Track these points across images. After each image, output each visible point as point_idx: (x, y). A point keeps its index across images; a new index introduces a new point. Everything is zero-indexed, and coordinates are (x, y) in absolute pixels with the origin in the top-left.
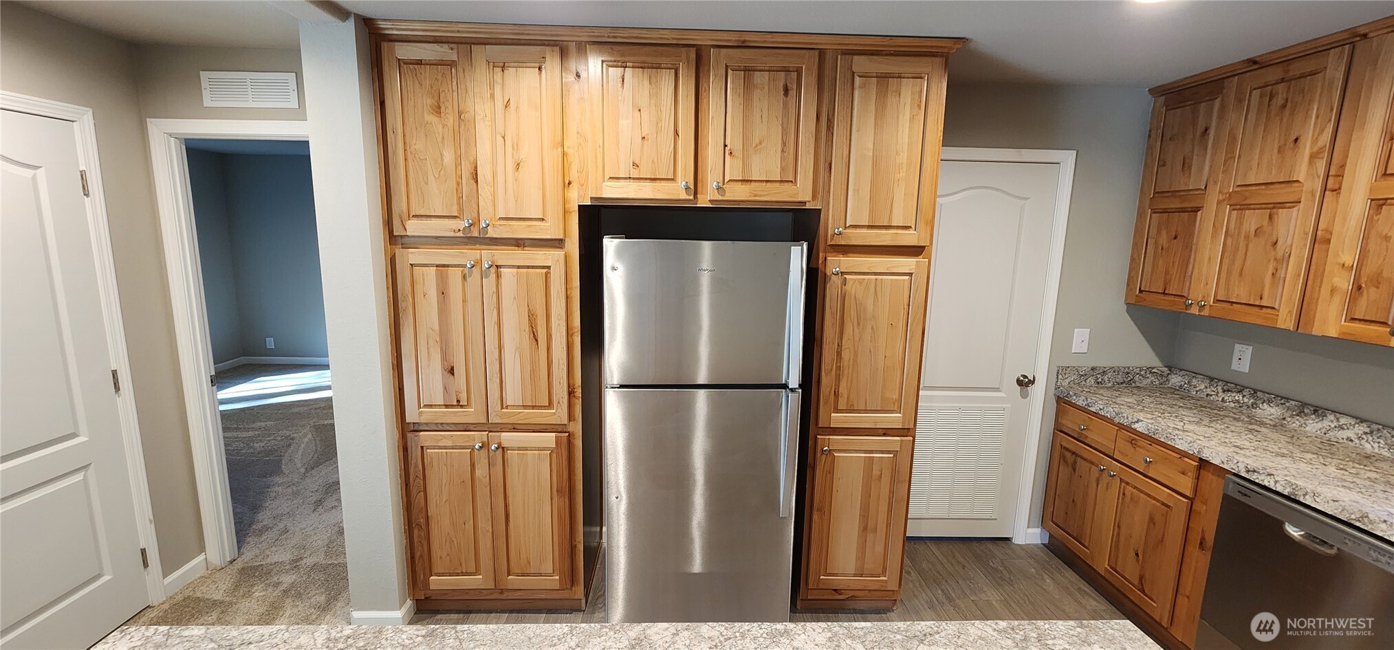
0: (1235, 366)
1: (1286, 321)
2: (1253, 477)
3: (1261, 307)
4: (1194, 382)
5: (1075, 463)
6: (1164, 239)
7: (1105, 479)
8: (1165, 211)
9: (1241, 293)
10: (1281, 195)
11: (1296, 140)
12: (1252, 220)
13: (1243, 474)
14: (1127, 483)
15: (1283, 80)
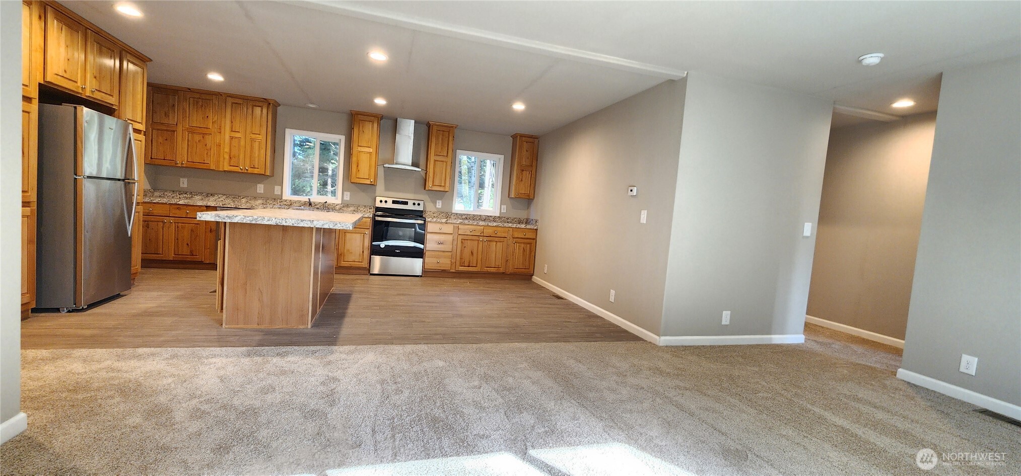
0: (181, 185)
1: (213, 167)
2: (225, 206)
3: (204, 163)
4: (166, 193)
5: (148, 224)
6: (161, 140)
7: (167, 225)
8: (158, 130)
9: (197, 159)
10: (205, 131)
11: (207, 117)
12: (197, 138)
13: (222, 206)
14: (178, 223)
15: (200, 98)
